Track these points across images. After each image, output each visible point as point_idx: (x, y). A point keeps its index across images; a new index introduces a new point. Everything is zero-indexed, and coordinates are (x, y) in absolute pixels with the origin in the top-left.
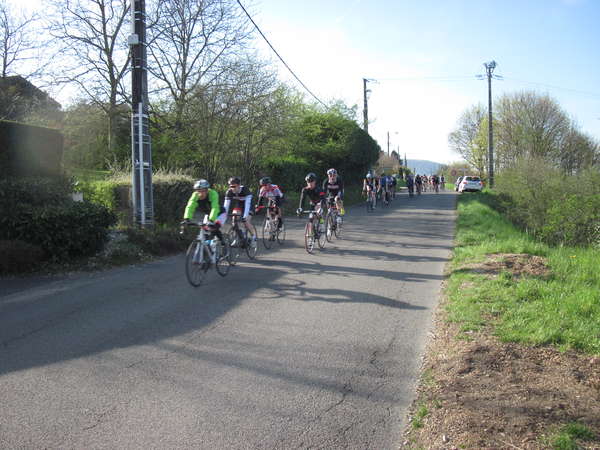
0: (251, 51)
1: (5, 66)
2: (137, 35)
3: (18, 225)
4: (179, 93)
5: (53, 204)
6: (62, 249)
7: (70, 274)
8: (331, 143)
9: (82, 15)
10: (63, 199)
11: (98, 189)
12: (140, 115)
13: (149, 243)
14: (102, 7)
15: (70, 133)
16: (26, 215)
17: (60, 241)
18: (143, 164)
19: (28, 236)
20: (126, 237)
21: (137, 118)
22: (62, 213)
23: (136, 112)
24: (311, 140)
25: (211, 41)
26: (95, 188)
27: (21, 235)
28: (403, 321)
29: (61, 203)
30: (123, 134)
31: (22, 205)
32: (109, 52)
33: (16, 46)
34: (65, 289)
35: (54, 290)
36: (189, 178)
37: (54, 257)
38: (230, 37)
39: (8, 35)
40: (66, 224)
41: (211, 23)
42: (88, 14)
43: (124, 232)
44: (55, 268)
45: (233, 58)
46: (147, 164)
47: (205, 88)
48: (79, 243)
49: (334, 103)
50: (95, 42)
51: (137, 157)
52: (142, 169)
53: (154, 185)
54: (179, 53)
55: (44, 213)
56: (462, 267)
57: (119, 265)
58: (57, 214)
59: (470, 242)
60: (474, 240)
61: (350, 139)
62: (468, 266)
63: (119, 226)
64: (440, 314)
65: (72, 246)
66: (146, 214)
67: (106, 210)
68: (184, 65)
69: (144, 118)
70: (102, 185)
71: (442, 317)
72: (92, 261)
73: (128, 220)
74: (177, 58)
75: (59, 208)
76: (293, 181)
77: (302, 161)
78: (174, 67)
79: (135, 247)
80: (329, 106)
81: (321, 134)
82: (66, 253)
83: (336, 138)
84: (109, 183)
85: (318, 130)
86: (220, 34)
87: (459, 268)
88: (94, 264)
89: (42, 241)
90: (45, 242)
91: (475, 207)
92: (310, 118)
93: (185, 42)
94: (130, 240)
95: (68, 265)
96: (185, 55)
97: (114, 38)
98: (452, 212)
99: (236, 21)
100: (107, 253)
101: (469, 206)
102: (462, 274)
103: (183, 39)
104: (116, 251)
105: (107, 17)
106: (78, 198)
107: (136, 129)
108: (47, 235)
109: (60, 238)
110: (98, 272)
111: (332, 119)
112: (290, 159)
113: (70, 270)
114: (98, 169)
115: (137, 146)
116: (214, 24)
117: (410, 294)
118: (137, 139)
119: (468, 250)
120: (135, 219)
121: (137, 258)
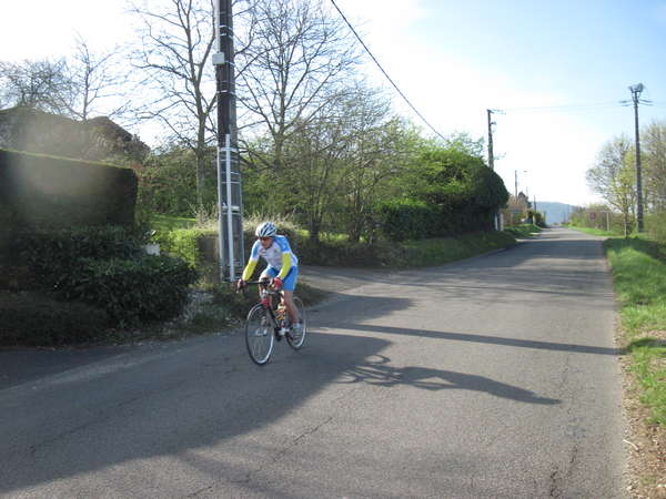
0: (359, 78)
1: (86, 104)
2: (223, 55)
3: (78, 284)
4: (277, 128)
5: (121, 258)
6: (129, 313)
7: (140, 344)
8: (454, 182)
9: (166, 42)
10: (134, 252)
11: (178, 239)
12: (227, 149)
13: (239, 304)
14: (188, 32)
15: (152, 176)
16: (87, 271)
17: (129, 303)
18: (231, 207)
19: (92, 297)
20: (211, 297)
21: (225, 153)
22: (131, 269)
23: (222, 145)
24: (431, 180)
25: (312, 67)
26: (175, 236)
27: (83, 295)
28: (581, 420)
29: (131, 256)
30: (210, 174)
31: (83, 259)
32: (196, 82)
33: (99, 81)
34: (129, 365)
35: (116, 366)
36: (289, 225)
37: (121, 322)
38: (335, 63)
39: (90, 70)
40: (135, 282)
41: (312, 47)
42: (173, 40)
43: (209, 291)
44: (122, 336)
45: (339, 87)
46: (236, 208)
47: (307, 122)
48: (153, 306)
49: (457, 136)
50: (182, 71)
51: (224, 200)
52: (230, 214)
53: (245, 234)
54: (277, 82)
55: (108, 268)
56: (644, 335)
57: (201, 334)
58: (125, 270)
59: (639, 300)
60: (643, 297)
61: (477, 177)
62: (650, 335)
63: (203, 284)
64: (634, 409)
65: (143, 309)
66: (236, 268)
67: (187, 264)
68: (283, 96)
69: (232, 153)
70: (182, 235)
71: (636, 413)
72: (169, 327)
73: (214, 276)
74: (275, 88)
75: (128, 262)
76: (411, 228)
77: (421, 204)
78: (271, 97)
79: (221, 309)
80: (451, 140)
81: (443, 172)
82: (137, 318)
83: (460, 177)
84: (191, 232)
85: (439, 168)
86: (323, 60)
87: (638, 337)
88: (170, 332)
89: (107, 303)
90: (110, 305)
91: (630, 255)
92: (429, 154)
93: (283, 69)
94: (216, 301)
95: (137, 332)
96: (285, 84)
97: (201, 65)
98: (601, 261)
99: (342, 43)
100: (187, 317)
101: (623, 254)
102: (646, 348)
103: (281, 66)
104: (198, 315)
105: (193, 43)
106: (154, 250)
107: (223, 166)
108: (113, 297)
109: (129, 299)
110: (175, 342)
111: (454, 155)
112: (407, 202)
113: (141, 339)
114: (184, 216)
115: (224, 187)
116: (317, 47)
117: (579, 376)
118: (224, 178)
119: (643, 311)
120: (222, 275)
121: (223, 323)
